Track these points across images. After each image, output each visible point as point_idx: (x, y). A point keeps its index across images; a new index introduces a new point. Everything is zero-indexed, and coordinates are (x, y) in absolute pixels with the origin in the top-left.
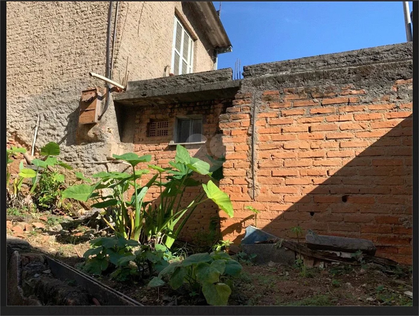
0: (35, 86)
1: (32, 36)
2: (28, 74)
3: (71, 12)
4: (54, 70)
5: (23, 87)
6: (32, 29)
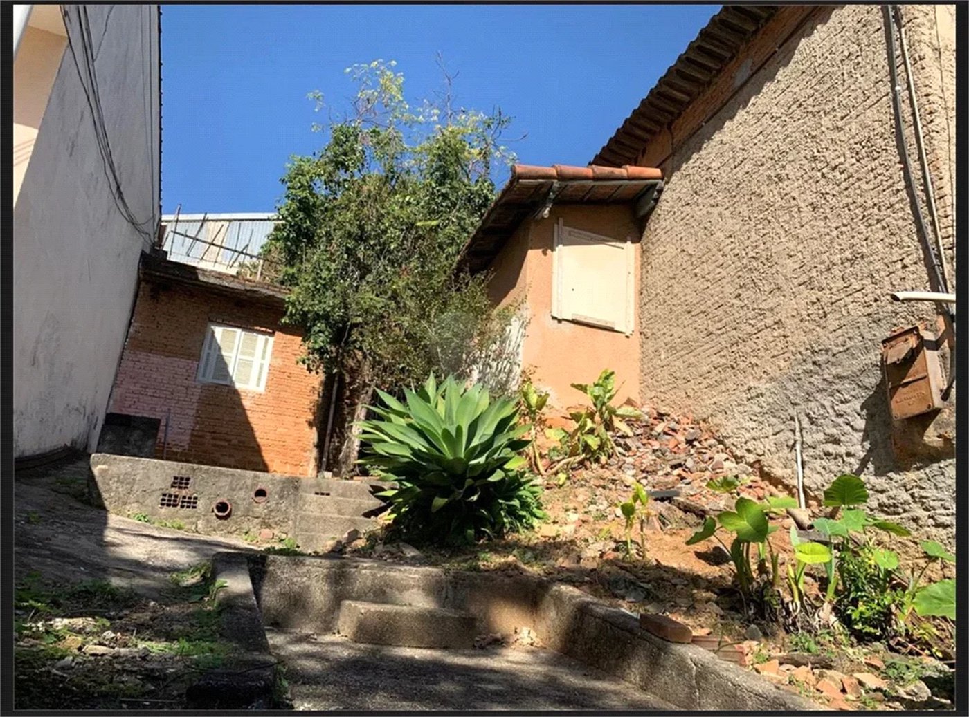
0: (773, 357)
1: (745, 261)
2: (755, 336)
3: (811, 181)
4: (804, 313)
5: (753, 366)
6: (742, 246)
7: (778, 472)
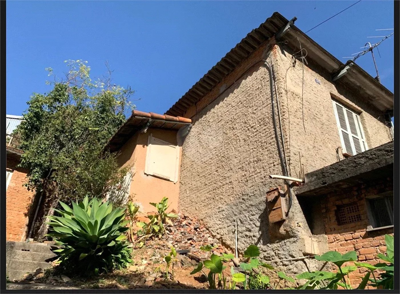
0: (228, 196)
1: (220, 158)
2: (222, 187)
3: (244, 131)
4: (240, 179)
5: (221, 199)
6: (219, 152)
7: (228, 242)
